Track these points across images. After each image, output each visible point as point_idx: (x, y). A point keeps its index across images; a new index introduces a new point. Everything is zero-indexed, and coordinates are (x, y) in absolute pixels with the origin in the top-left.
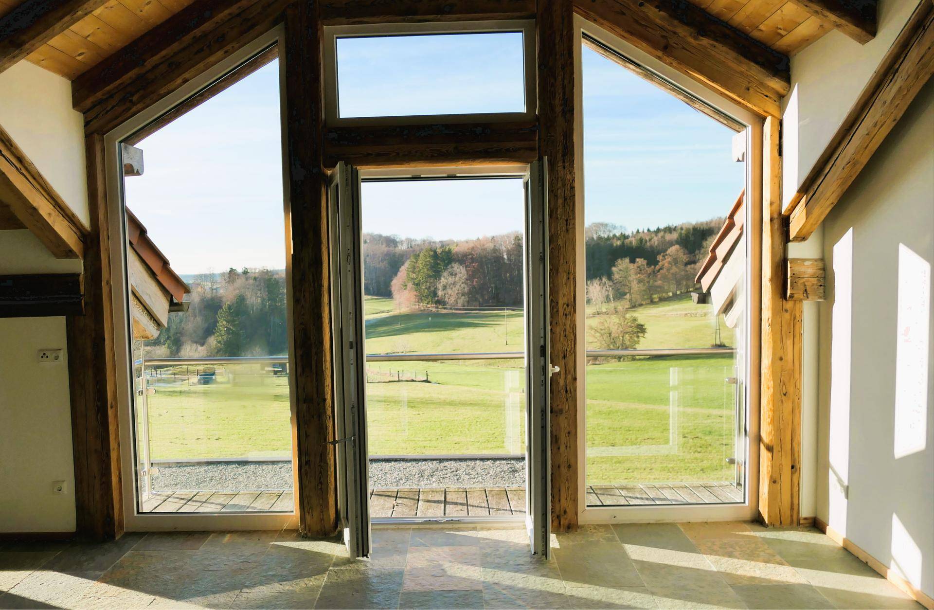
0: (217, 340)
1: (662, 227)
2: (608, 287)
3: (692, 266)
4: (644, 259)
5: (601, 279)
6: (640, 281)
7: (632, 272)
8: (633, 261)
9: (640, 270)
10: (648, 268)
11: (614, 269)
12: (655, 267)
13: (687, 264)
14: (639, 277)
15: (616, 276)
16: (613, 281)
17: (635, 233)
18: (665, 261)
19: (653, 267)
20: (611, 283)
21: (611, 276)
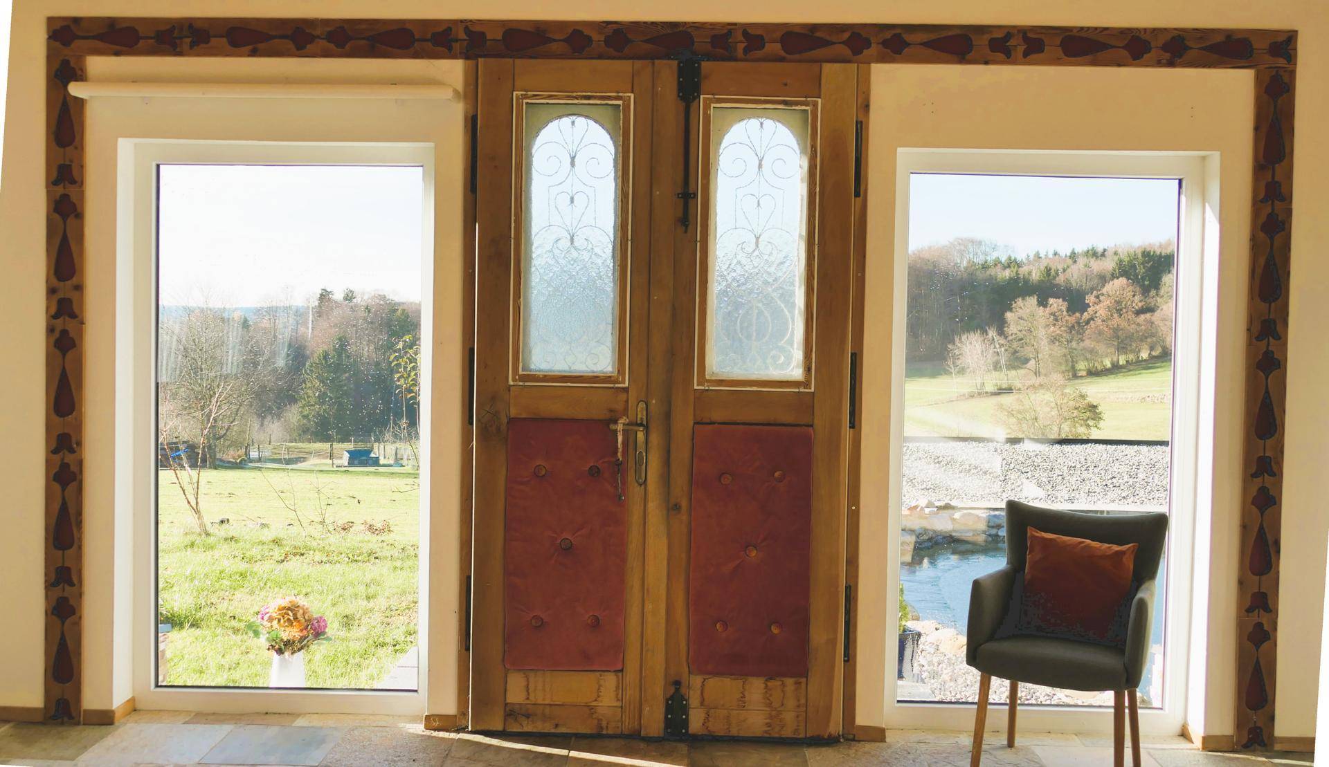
0: (301, 412)
1: (1080, 248)
2: (998, 346)
3: (1148, 315)
4: (1063, 301)
5: (985, 332)
6: (1054, 340)
7: (1042, 321)
8: (1043, 303)
9: (1055, 317)
10: (1070, 316)
11: (1009, 315)
12: (1082, 314)
13: (1138, 313)
14: (1053, 332)
15: (1012, 329)
16: (1006, 338)
17: (1032, 257)
18: (1101, 305)
19: (1078, 315)
20: (1002, 341)
21: (1004, 327)
